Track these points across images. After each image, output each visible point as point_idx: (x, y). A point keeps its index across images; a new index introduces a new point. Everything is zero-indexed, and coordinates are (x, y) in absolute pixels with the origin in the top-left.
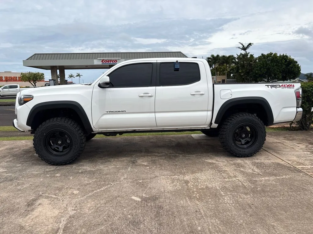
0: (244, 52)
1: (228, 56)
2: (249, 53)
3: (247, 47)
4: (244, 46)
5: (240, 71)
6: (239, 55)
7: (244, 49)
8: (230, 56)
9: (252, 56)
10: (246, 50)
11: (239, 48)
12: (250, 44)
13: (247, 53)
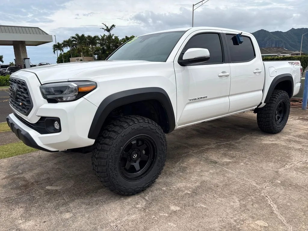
0: (108, 33)
1: (93, 36)
2: (113, 35)
3: (110, 29)
4: (107, 27)
5: (107, 53)
6: (102, 36)
7: (108, 30)
8: (95, 37)
9: (116, 38)
10: (110, 32)
11: (103, 29)
12: (113, 26)
13: (111, 34)
